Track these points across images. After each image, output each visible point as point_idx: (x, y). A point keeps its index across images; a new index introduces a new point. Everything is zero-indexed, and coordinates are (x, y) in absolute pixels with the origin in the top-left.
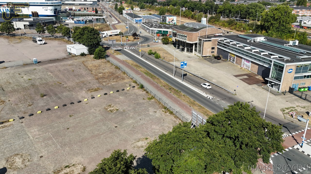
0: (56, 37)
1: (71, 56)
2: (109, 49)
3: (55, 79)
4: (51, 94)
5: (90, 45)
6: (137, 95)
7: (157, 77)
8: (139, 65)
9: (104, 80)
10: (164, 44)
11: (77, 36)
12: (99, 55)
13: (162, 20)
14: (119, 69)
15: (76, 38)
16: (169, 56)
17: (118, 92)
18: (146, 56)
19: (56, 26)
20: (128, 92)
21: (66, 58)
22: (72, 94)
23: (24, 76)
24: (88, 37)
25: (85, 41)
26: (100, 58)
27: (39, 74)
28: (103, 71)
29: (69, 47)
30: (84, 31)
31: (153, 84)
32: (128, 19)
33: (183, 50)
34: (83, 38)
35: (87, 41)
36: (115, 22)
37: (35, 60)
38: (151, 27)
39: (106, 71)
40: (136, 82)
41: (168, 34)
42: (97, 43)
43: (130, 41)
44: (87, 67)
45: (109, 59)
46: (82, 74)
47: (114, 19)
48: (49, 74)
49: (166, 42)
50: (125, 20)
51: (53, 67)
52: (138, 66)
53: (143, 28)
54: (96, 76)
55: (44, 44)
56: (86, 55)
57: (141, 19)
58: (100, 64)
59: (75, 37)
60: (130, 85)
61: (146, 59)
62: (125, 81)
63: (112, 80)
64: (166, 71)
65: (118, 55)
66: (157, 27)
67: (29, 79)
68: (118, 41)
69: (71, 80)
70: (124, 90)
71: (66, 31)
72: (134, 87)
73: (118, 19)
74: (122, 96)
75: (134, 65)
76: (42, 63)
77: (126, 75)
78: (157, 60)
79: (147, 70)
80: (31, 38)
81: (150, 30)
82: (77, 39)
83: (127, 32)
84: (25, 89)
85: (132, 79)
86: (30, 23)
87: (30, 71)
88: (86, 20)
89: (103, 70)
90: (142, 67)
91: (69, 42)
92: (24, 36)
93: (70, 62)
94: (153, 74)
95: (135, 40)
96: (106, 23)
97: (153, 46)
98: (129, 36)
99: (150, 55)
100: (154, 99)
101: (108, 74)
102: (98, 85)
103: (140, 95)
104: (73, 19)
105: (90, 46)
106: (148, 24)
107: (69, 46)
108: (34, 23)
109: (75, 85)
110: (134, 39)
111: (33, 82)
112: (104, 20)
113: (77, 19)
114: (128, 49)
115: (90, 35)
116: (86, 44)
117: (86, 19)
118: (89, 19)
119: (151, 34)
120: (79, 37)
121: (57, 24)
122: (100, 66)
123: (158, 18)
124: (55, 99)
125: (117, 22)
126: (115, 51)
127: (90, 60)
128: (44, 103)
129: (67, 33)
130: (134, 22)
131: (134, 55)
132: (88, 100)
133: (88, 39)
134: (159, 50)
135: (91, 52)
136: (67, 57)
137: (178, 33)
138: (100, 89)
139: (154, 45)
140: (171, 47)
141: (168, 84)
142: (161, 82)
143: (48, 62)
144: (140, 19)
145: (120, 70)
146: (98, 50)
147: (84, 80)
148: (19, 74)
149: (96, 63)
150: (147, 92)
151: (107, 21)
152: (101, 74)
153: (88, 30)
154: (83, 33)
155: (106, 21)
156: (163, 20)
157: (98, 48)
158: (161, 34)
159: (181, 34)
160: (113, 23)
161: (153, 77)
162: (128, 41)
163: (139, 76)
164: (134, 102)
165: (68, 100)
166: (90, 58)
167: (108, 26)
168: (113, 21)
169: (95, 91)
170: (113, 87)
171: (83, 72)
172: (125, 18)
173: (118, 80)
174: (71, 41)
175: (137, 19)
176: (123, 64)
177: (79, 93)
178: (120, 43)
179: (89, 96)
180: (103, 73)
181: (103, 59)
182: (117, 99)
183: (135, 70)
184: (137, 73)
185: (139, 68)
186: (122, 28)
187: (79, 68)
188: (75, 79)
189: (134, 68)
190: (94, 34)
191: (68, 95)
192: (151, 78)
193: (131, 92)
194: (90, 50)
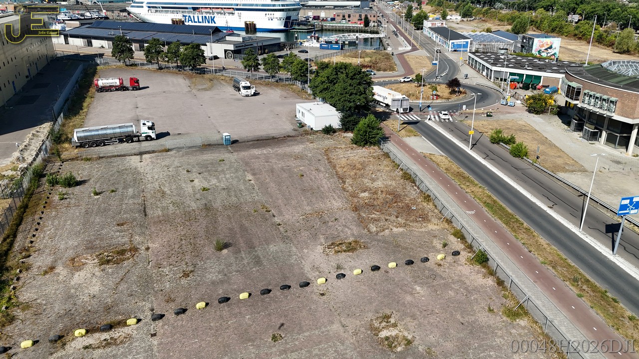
0: (280, 79)
1: (302, 131)
2: (389, 118)
3: (258, 197)
4: (242, 244)
5: (347, 109)
6: (466, 289)
7: (525, 224)
8: (466, 174)
9: (373, 216)
10: (530, 111)
11: (322, 84)
12: (365, 136)
13: (520, 46)
14: (414, 182)
15: (318, 90)
16: (552, 152)
17: (409, 267)
18: (483, 145)
19: (282, 53)
20: (439, 271)
21: (290, 137)
22: (290, 252)
23: (197, 178)
24: (344, 89)
25: (337, 99)
26: (366, 144)
27: (228, 176)
28: (372, 185)
29: (302, 110)
30: (337, 74)
31: (513, 250)
32: (434, 40)
33: (594, 136)
34: (334, 90)
35: (342, 100)
36: (404, 48)
37: (226, 137)
38: (494, 64)
39: (379, 184)
40: (460, 235)
41: (541, 84)
42: (363, 104)
43: (442, 98)
44: (334, 167)
45: (389, 146)
46: (322, 189)
47: (403, 39)
48: (248, 178)
49: (537, 107)
50: (427, 44)
51: (259, 158)
52: (464, 178)
53: (473, 64)
54: (355, 197)
55: (252, 96)
56: (334, 131)
57: (467, 42)
58: (366, 160)
59: (316, 87)
60: (445, 245)
61: (486, 157)
62: (431, 227)
63: (393, 218)
64: (551, 204)
65: (409, 136)
66: (510, 66)
67: (204, 188)
68: (411, 97)
69: (293, 202)
70: (427, 260)
71: (300, 70)
72: (456, 253)
73: (413, 41)
74: (422, 284)
75: (453, 174)
76: (240, 144)
77: (431, 206)
78: (517, 161)
79: (493, 196)
80: (231, 79)
81: (491, 70)
82: (321, 92)
83: (432, 74)
84: (189, 217)
85: (449, 222)
86: (236, 47)
87: (212, 164)
88: (344, 42)
89: (373, 180)
90: (476, 182)
91: (301, 96)
92: (220, 74)
93: (298, 148)
94: (510, 211)
95: (454, 97)
96: (385, 49)
97: (502, 117)
98: (439, 83)
99: (495, 145)
100: (526, 319)
101: (384, 195)
102: (356, 230)
103: (476, 290)
104: (318, 39)
105: (347, 111)
106: (485, 54)
107: (301, 106)
108: (244, 47)
109: (301, 222)
110: (451, 93)
111: (210, 197)
112: (381, 41)
113: (326, 38)
114: (435, 122)
115: (350, 85)
116: (340, 106)
117: (344, 39)
118: (349, 38)
119: (492, 80)
120: (325, 87)
121: (285, 49)
122: (364, 166)
123: (509, 40)
124: (245, 262)
125: (409, 48)
126: (403, 124)
127: (343, 147)
128: (219, 272)
129: (302, 72)
130: (450, 49)
131: (452, 140)
132: (326, 280)
133: (344, 95)
134: (521, 130)
135: (347, 125)
136: (293, 133)
138: (360, 247)
139: (502, 113)
140: (555, 123)
141: (564, 257)
142: (539, 247)
143: (252, 143)
144: (465, 43)
145: (416, 186)
146: (365, 124)
147: (322, 206)
148: (188, 171)
149: (357, 157)
150: (500, 283)
151: (388, 45)
152: (366, 194)
153: (346, 73)
154: (335, 79)
155: (385, 44)
156: (522, 47)
157: (366, 119)
158: (522, 83)
159: (598, 95)
160: (400, 49)
161: (513, 222)
162: (437, 99)
163: (470, 212)
164: (459, 317)
165: (277, 274)
166: (344, 142)
167: (388, 57)
168: (401, 45)
169: (349, 251)
170: (398, 246)
171: (324, 181)
172: (427, 37)
173: (411, 222)
174: (308, 92)
175: (456, 42)
176: (423, 166)
177: (306, 251)
178: (415, 101)
179: (332, 266)
180: (371, 189)
181: (374, 145)
182: (406, 292)
183: (456, 190)
184: (462, 202)
185: (468, 184)
186: (421, 62)
187: (316, 169)
188: (303, 201)
189: (453, 181)
190: (360, 82)
191: (280, 254)
192: (504, 225)
193: (447, 270)
194: (347, 120)
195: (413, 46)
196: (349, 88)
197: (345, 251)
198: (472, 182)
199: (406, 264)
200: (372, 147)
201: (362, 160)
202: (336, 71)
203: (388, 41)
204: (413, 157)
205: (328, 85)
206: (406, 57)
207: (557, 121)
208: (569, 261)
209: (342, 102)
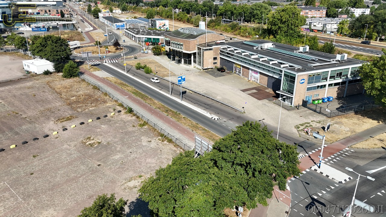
0: (7, 50)
1: (29, 76)
2: (83, 64)
3: (9, 108)
4: (4, 128)
5: (56, 60)
6: (124, 122)
7: (149, 97)
8: (124, 83)
9: (79, 105)
10: (155, 55)
11: (38, 48)
12: (69, 72)
14: (99, 89)
15: (36, 51)
16: (162, 70)
17: (99, 120)
18: (133, 71)
19: (5, 35)
20: (112, 119)
21: (23, 79)
22: (35, 127)
24: (52, 49)
25: (49, 55)
26: (71, 76)
28: (77, 94)
29: (27, 64)
30: (46, 41)
31: (144, 106)
32: (106, 24)
33: (179, 62)
34: (46, 51)
35: (52, 55)
36: (89, 29)
38: (137, 34)
39: (81, 92)
40: (121, 105)
41: (160, 42)
42: (66, 56)
43: (111, 52)
44: (54, 89)
45: (85, 76)
46: (48, 99)
47: (88, 24)
49: (157, 52)
50: (102, 26)
51: (4, 91)
52: (124, 85)
53: (127, 35)
54: (68, 100)
56: (51, 73)
57: (124, 24)
58: (72, 84)
59: (34, 50)
60: (114, 110)
61: (134, 75)
62: (108, 105)
63: (89, 104)
64: (160, 89)
65: (95, 71)
66: (145, 34)
68: (95, 53)
69: (32, 107)
70: (106, 116)
71: (21, 42)
72: (120, 111)
73: (93, 24)
74: (104, 125)
75: (118, 84)
77: (108, 97)
78: (148, 75)
79: (136, 89)
81: (136, 37)
82: (38, 52)
83: (105, 41)
85: (116, 101)
88: (49, 27)
89: (77, 92)
90: (129, 85)
91: (25, 57)
93: (29, 84)
94: (143, 93)
95: (118, 51)
96: (77, 30)
98: (110, 46)
99: (138, 70)
100: (147, 125)
101: (84, 97)
102: (70, 112)
103: (128, 121)
105: (56, 61)
106: (133, 30)
107: (26, 62)
109: (39, 114)
110: (116, 49)
112: (74, 26)
113: (36, 25)
114: (109, 63)
115: (55, 47)
116: (51, 58)
117: (48, 25)
118: (52, 25)
119: (137, 42)
120: (40, 49)
121: (6, 33)
122: (71, 86)
123: (145, 22)
124: (9, 135)
125: (92, 29)
126: (91, 66)
127: (58, 80)
129: (22, 44)
130: (115, 28)
132: (58, 133)
133: (53, 52)
134: (150, 63)
135: (58, 69)
136: (24, 77)
137: (172, 41)
138: (74, 118)
139: (142, 57)
140: (165, 59)
141: (163, 105)
142: (154, 103)
144: (123, 24)
145: (100, 91)
146: (68, 66)
147: (50, 106)
149: (67, 83)
150: (138, 117)
151: (79, 27)
152: (74, 98)
153: (52, 40)
154: (45, 44)
155: (77, 27)
156: (152, 25)
157: (68, 63)
158: (151, 42)
159: (176, 43)
160: (86, 29)
161: (145, 97)
162: (109, 53)
163: (126, 97)
164: (121, 131)
165: (30, 136)
166: (58, 77)
167: (79, 34)
168: (87, 27)
169: (68, 120)
170: (92, 114)
171: (49, 96)
172: (102, 22)
173: (98, 104)
174: (29, 55)
175: (118, 24)
176: (103, 83)
177: (45, 125)
178: (97, 55)
179: (60, 127)
180: (76, 96)
181: (76, 77)
182: (97, 128)
183: (120, 90)
184: (123, 94)
185: (125, 87)
186: (100, 35)
187: (43, 92)
188: (38, 106)
189: (118, 87)
190: (61, 45)
191: (30, 129)
192: (141, 99)
193: (116, 118)
194: (57, 66)
195: (94, 27)
196: (55, 48)
197: (66, 121)
198: (127, 86)
199: (97, 119)
200: (75, 78)
201: (70, 84)
202: (45, 40)
203: (79, 25)
204: (98, 80)
205: (42, 48)
206: (90, 34)
207: (166, 57)
208: (165, 106)
209: (53, 56)
